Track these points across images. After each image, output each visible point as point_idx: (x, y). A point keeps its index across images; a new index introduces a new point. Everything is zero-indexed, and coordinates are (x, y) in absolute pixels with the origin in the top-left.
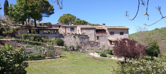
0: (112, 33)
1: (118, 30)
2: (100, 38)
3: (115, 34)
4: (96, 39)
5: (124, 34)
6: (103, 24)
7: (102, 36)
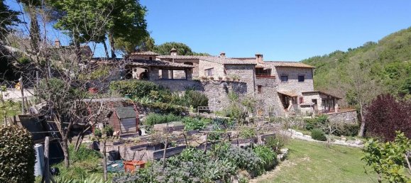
0: (284, 78)
1: (295, 70)
2: (264, 89)
3: (290, 81)
4: (257, 91)
5: (306, 80)
6: (258, 56)
7: (266, 85)
